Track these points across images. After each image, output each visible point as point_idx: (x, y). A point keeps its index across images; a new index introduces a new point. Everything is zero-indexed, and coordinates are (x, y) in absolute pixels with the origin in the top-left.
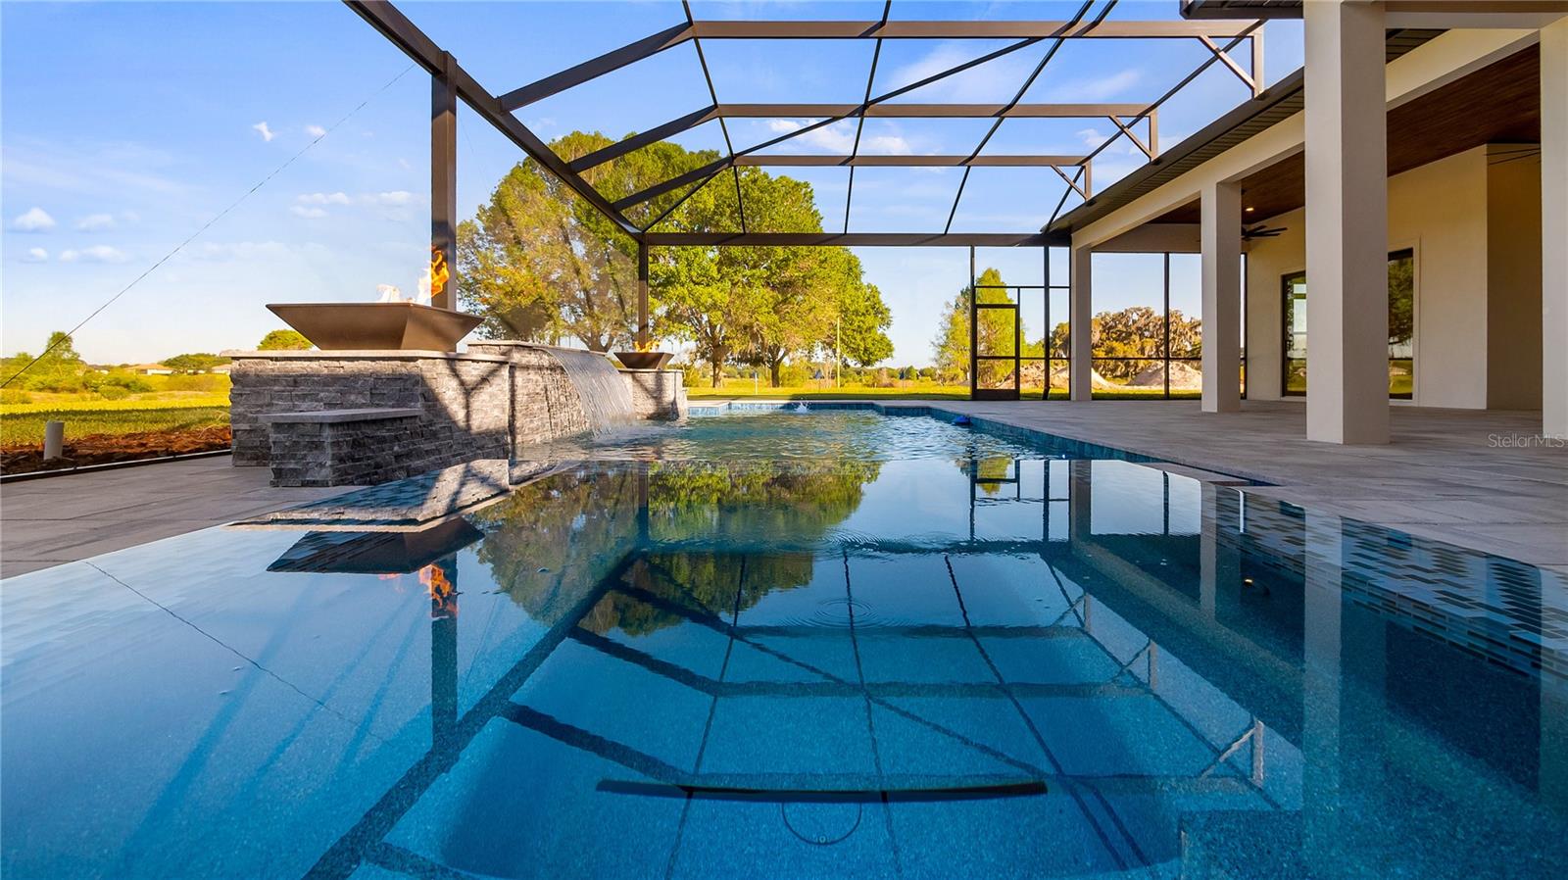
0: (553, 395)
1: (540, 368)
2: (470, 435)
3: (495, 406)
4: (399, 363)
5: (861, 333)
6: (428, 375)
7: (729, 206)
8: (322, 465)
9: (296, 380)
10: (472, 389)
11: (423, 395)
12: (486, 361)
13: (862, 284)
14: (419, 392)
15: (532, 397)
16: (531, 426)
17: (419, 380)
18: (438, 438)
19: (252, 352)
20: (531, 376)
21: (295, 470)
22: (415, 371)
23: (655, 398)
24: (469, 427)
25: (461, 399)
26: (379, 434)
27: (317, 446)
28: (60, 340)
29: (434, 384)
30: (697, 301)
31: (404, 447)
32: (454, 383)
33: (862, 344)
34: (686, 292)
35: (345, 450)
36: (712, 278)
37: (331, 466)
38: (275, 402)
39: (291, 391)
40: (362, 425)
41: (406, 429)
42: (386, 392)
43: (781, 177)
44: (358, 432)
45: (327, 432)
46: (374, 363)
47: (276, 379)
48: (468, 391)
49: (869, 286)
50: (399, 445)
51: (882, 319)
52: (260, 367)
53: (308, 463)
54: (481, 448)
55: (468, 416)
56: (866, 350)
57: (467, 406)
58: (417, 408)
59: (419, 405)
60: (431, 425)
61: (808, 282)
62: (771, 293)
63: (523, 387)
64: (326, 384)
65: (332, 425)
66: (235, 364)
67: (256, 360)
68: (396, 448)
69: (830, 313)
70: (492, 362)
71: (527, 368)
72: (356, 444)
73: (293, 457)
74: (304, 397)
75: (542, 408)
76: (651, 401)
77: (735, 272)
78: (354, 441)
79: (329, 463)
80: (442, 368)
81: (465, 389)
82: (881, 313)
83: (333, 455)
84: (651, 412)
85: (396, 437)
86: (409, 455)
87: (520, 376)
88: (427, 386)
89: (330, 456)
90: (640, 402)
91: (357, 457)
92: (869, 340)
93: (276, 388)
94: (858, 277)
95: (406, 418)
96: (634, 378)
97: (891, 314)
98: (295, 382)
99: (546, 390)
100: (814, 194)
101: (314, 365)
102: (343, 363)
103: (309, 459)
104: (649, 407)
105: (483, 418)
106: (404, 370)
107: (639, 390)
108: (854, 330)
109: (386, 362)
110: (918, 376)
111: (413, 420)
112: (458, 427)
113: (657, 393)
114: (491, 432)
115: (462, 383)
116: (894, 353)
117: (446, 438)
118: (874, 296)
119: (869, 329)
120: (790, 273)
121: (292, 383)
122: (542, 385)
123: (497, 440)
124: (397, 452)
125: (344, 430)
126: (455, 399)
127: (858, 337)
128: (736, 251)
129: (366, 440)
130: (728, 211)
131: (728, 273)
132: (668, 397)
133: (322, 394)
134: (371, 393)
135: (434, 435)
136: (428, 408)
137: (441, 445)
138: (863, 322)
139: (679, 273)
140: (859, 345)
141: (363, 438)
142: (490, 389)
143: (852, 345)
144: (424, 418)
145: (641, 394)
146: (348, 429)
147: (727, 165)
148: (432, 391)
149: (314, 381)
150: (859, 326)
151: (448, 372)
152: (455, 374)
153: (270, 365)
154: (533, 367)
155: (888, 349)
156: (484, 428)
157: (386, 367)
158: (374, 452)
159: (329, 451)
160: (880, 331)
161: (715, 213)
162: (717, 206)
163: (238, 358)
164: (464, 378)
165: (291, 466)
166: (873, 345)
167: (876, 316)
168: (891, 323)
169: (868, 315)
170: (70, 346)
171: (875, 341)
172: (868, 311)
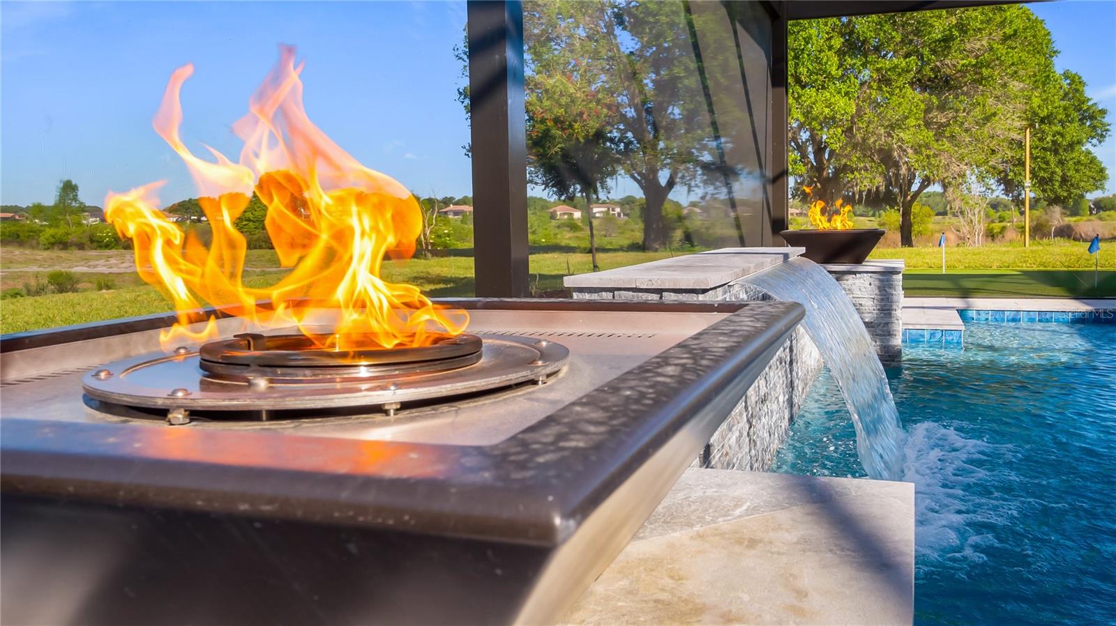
5: (1057, 152)
13: (1055, 71)
28: (69, 188)
36: (830, 77)
49: (1066, 75)
51: (1093, 127)
56: (1064, 180)
61: (985, 72)
62: (921, 97)
69: (1009, 123)
82: (1092, 118)
92: (1071, 164)
94: (1049, 59)
97: (1106, 120)
108: (1044, 149)
110: (1091, 209)
118: (1077, 91)
119: (1072, 146)
120: (955, 61)
127: (1052, 159)
131: (853, 66)
138: (1062, 135)
140: (1053, 173)
150: (1054, 142)
160: (1088, 149)
166: (1077, 171)
167: (1083, 124)
168: (1109, 133)
169: (1069, 122)
170: (77, 195)
171: (1082, 165)
172: (1067, 116)
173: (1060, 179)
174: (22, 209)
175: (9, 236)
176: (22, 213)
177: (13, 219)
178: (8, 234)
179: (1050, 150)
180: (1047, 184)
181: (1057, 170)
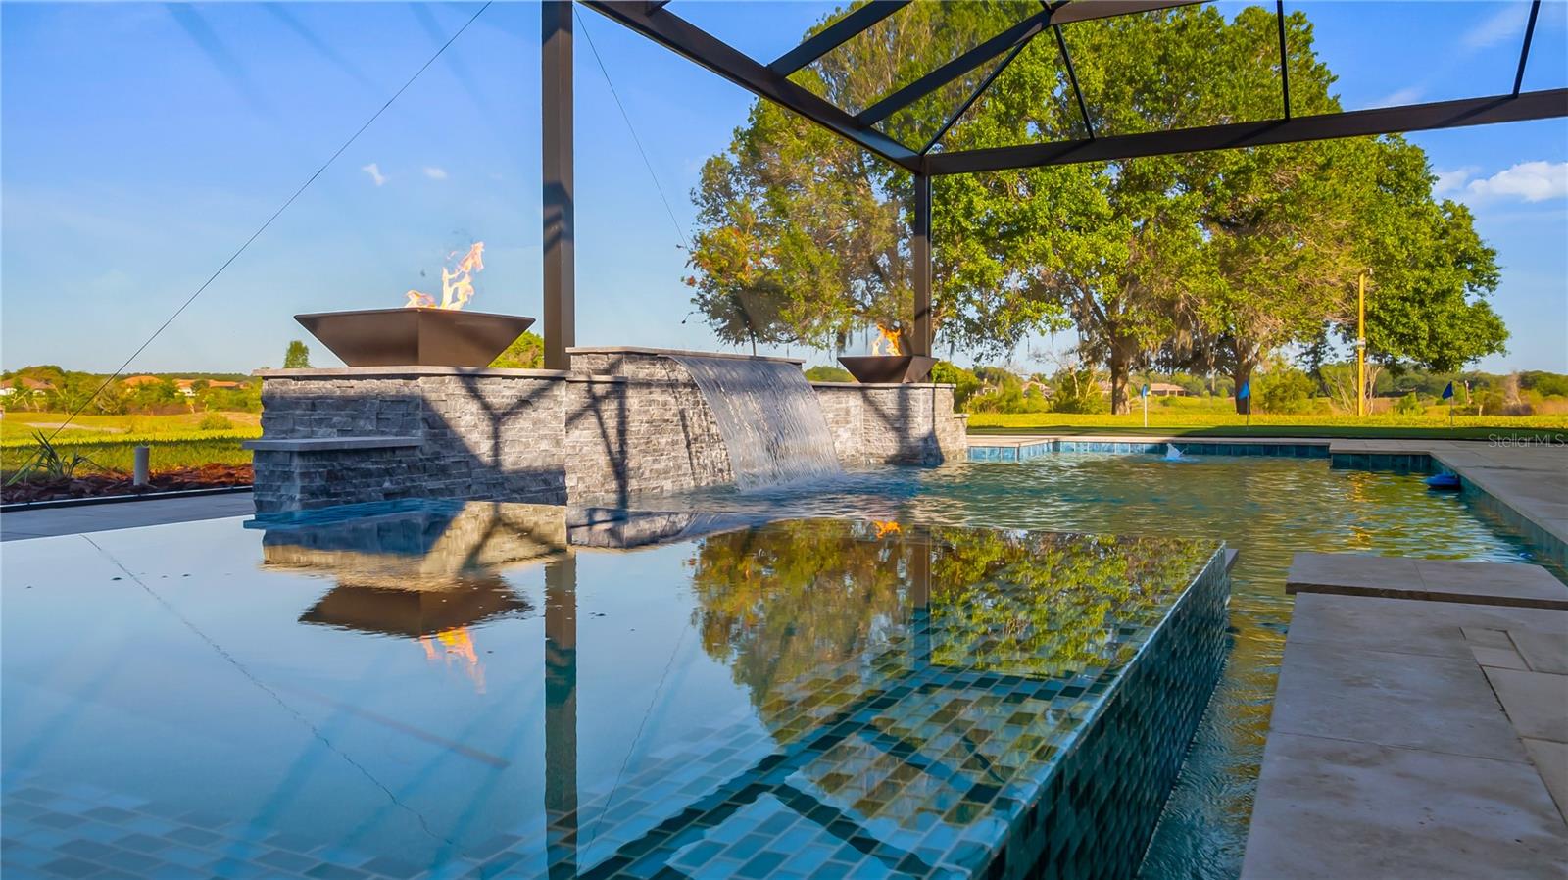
0: (696, 426)
1: (672, 385)
2: (500, 473)
3: (543, 437)
4: (401, 381)
5: (1422, 303)
6: (433, 396)
7: (1131, 81)
8: (292, 499)
9: (314, 403)
10: (504, 414)
11: (425, 420)
12: (525, 378)
13: (1430, 202)
14: (420, 417)
15: (657, 426)
16: (656, 467)
17: (423, 403)
18: (450, 475)
19: (277, 371)
20: (655, 396)
21: (272, 502)
22: (417, 391)
23: (897, 430)
24: (497, 464)
25: (485, 427)
26: (363, 466)
27: (287, 477)
29: (442, 408)
30: (1068, 258)
31: (398, 484)
32: (474, 406)
33: (1424, 326)
34: (1048, 244)
35: (318, 482)
36: (1099, 216)
37: (300, 500)
38: (297, 428)
39: (310, 415)
40: (340, 456)
41: (400, 461)
42: (390, 417)
43: (1248, 11)
44: (335, 463)
45: (297, 462)
46: (379, 382)
47: (295, 402)
48: (497, 418)
49: (1447, 206)
50: (391, 482)
51: (1475, 273)
52: (284, 388)
53: (282, 495)
54: (520, 491)
55: (496, 449)
56: (1433, 337)
57: (496, 436)
58: (418, 436)
59: (420, 433)
60: (438, 458)
61: (1293, 209)
63: (639, 412)
64: (339, 408)
65: (302, 454)
66: (265, 385)
67: (281, 380)
68: (387, 485)
70: (536, 378)
71: (647, 384)
72: (332, 476)
73: (270, 488)
74: (320, 422)
75: (674, 443)
76: (891, 435)
77: (1142, 202)
78: (329, 472)
79: (298, 496)
80: (454, 387)
81: (492, 414)
82: (1475, 260)
83: (303, 487)
84: (892, 452)
85: (387, 471)
86: (405, 493)
87: (634, 400)
88: (432, 410)
89: (299, 488)
90: (874, 436)
91: (333, 491)
92: (1442, 318)
93: (298, 412)
94: (1420, 189)
95: (401, 448)
96: (866, 398)
97: (1497, 262)
98: (313, 404)
99: (683, 418)
100: (1314, 35)
101: (329, 385)
102: (353, 382)
103: (283, 492)
104: (887, 444)
105: (522, 452)
106: (406, 391)
107: (872, 416)
108: (1405, 299)
109: (390, 381)
111: (411, 451)
112: (480, 462)
113: (900, 423)
114: (536, 470)
115: (486, 406)
116: (1507, 344)
117: (461, 476)
118: (1459, 227)
119: (1441, 296)
120: (1255, 196)
121: (309, 407)
122: (675, 409)
123: (545, 482)
124: (387, 488)
125: (317, 459)
126: (476, 426)
127: (1416, 312)
128: (1143, 164)
129: (345, 472)
130: (1129, 90)
131: (1130, 205)
132: (920, 427)
133: (335, 420)
134: (378, 419)
135: (443, 471)
136: (434, 438)
137: (453, 484)
138: (1428, 282)
139: (1034, 212)
140: (1416, 328)
141: (341, 471)
142: (534, 415)
143: (1401, 329)
144: (427, 449)
145: (877, 424)
146: (322, 460)
147: (1039, 26)
148: (440, 417)
149: (328, 404)
150: (1417, 291)
151: (463, 392)
152: (475, 394)
153: (293, 386)
154: (659, 384)
155: (1493, 336)
156: (524, 465)
157: (391, 387)
158: (355, 487)
159: (298, 483)
160: (1471, 300)
161: (1106, 96)
162: (1110, 84)
163: (265, 378)
164: (491, 399)
165: (269, 498)
166: (1452, 326)
167: (1461, 267)
168: (1498, 279)
169: (1441, 266)
170: (306, 359)
171: (1459, 318)
172: (1438, 258)
173: (1426, 336)
174: (246, 378)
175: (237, 404)
176: (247, 382)
177: (237, 388)
178: (235, 401)
179: (1413, 301)
180: (1411, 343)
181: (1421, 325)
